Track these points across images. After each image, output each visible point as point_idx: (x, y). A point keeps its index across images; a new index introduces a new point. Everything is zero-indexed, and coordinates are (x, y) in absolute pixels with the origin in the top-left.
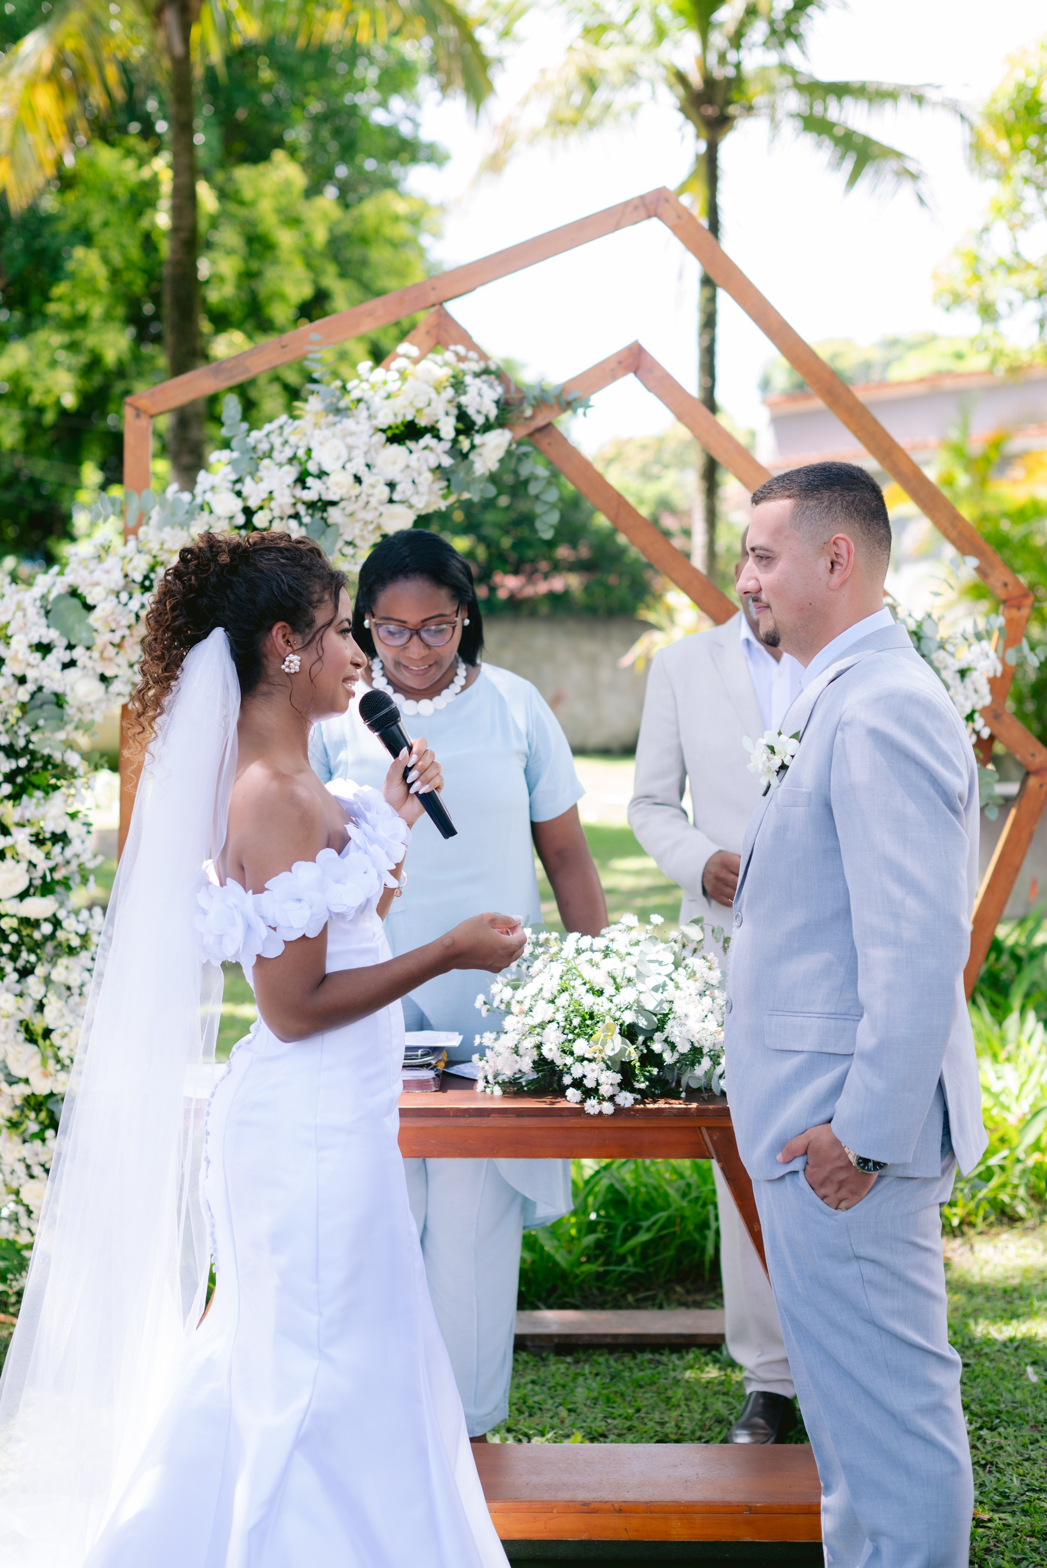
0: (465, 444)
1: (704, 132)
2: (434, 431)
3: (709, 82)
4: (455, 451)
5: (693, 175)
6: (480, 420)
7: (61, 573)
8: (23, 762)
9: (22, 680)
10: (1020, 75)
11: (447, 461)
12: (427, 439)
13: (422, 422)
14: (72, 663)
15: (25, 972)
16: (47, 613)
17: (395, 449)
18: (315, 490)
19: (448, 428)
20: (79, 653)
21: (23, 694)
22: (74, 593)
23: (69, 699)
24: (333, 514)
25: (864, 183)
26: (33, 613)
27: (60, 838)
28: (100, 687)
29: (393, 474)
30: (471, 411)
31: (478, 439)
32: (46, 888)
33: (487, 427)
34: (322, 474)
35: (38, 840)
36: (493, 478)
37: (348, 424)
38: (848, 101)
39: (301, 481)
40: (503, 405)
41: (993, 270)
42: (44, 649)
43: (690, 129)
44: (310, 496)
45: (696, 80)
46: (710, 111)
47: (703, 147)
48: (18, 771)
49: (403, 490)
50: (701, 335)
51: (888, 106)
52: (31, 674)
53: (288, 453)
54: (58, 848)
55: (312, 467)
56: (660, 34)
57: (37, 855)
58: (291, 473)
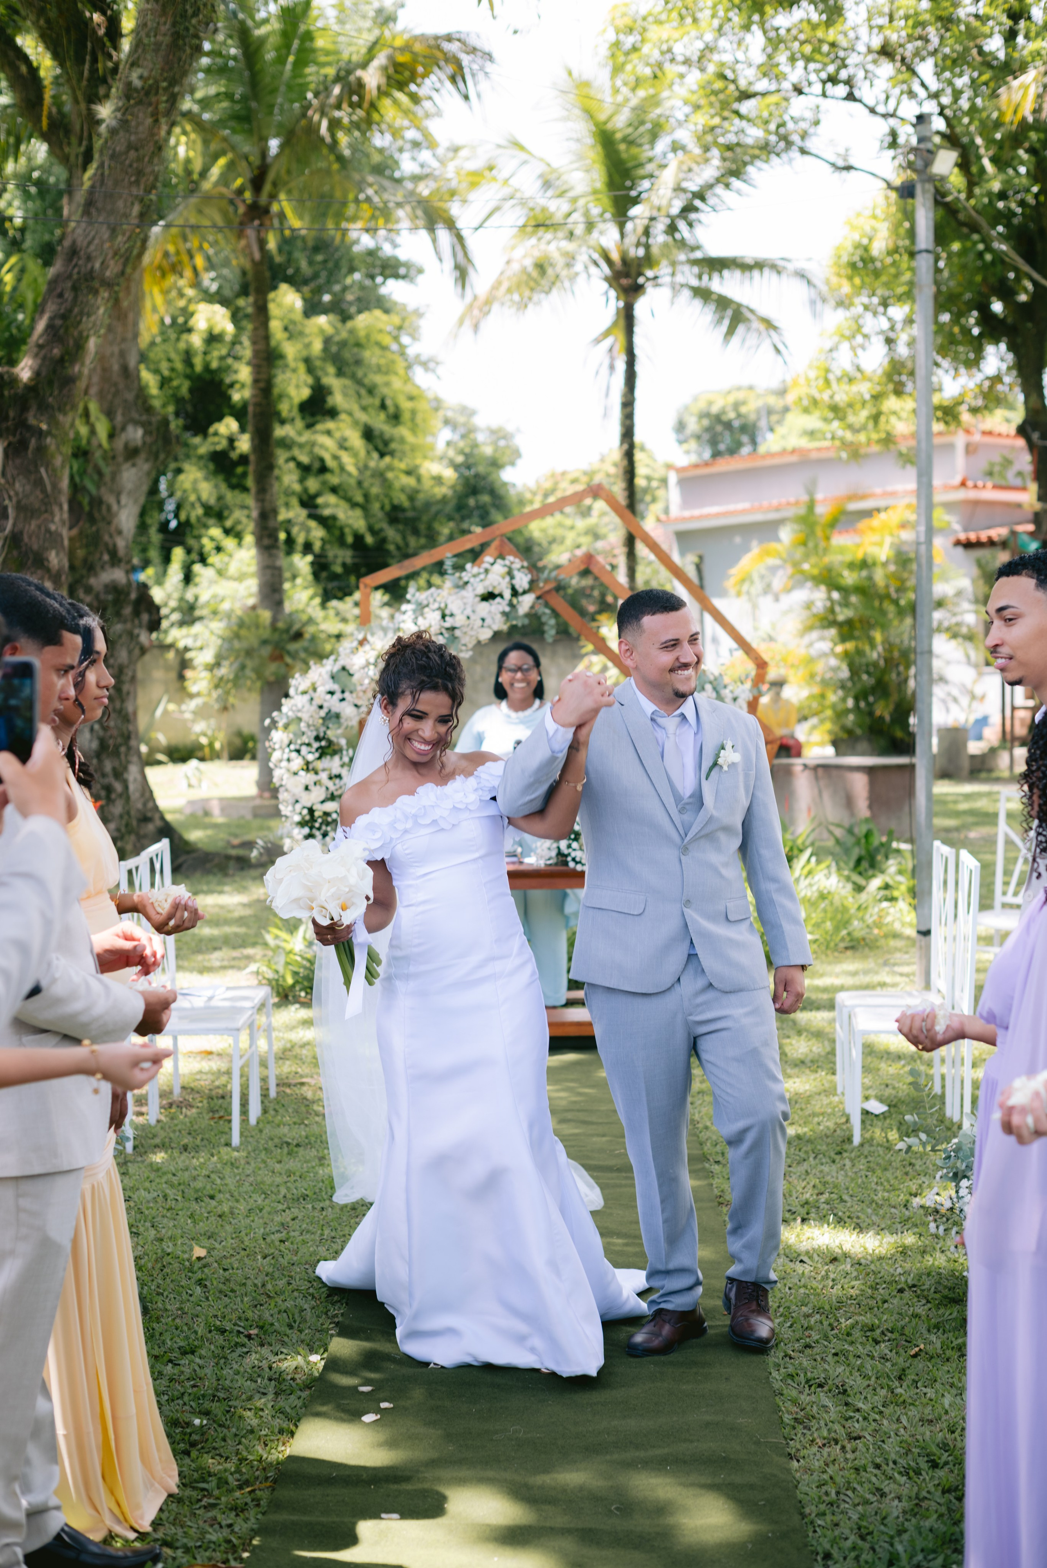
0: (515, 601)
1: (622, 297)
2: (501, 596)
3: (625, 261)
4: (511, 605)
5: (615, 324)
6: (520, 590)
7: (336, 660)
8: (323, 743)
9: (321, 707)
10: (856, 237)
11: (507, 609)
12: (498, 599)
13: (496, 592)
14: (343, 700)
15: (325, 835)
16: (333, 677)
17: (485, 604)
18: (449, 622)
19: (507, 594)
20: (347, 695)
21: (323, 713)
22: (344, 668)
23: (343, 715)
24: (457, 633)
25: (736, 339)
26: (327, 677)
27: (339, 776)
28: (354, 709)
29: (484, 614)
30: (517, 587)
31: (521, 598)
32: (332, 797)
33: (525, 592)
34: (452, 615)
35: (331, 778)
36: (527, 615)
37: (464, 593)
38: (726, 273)
39: (444, 617)
40: (532, 582)
41: (839, 380)
42: (332, 693)
43: (613, 294)
44: (447, 625)
45: (615, 256)
46: (625, 282)
47: (621, 304)
48: (321, 747)
49: (488, 621)
50: (622, 443)
51: (756, 273)
52: (325, 705)
53: (436, 606)
54: (337, 781)
55: (447, 612)
56: (590, 226)
57: (330, 784)
58: (437, 615)
